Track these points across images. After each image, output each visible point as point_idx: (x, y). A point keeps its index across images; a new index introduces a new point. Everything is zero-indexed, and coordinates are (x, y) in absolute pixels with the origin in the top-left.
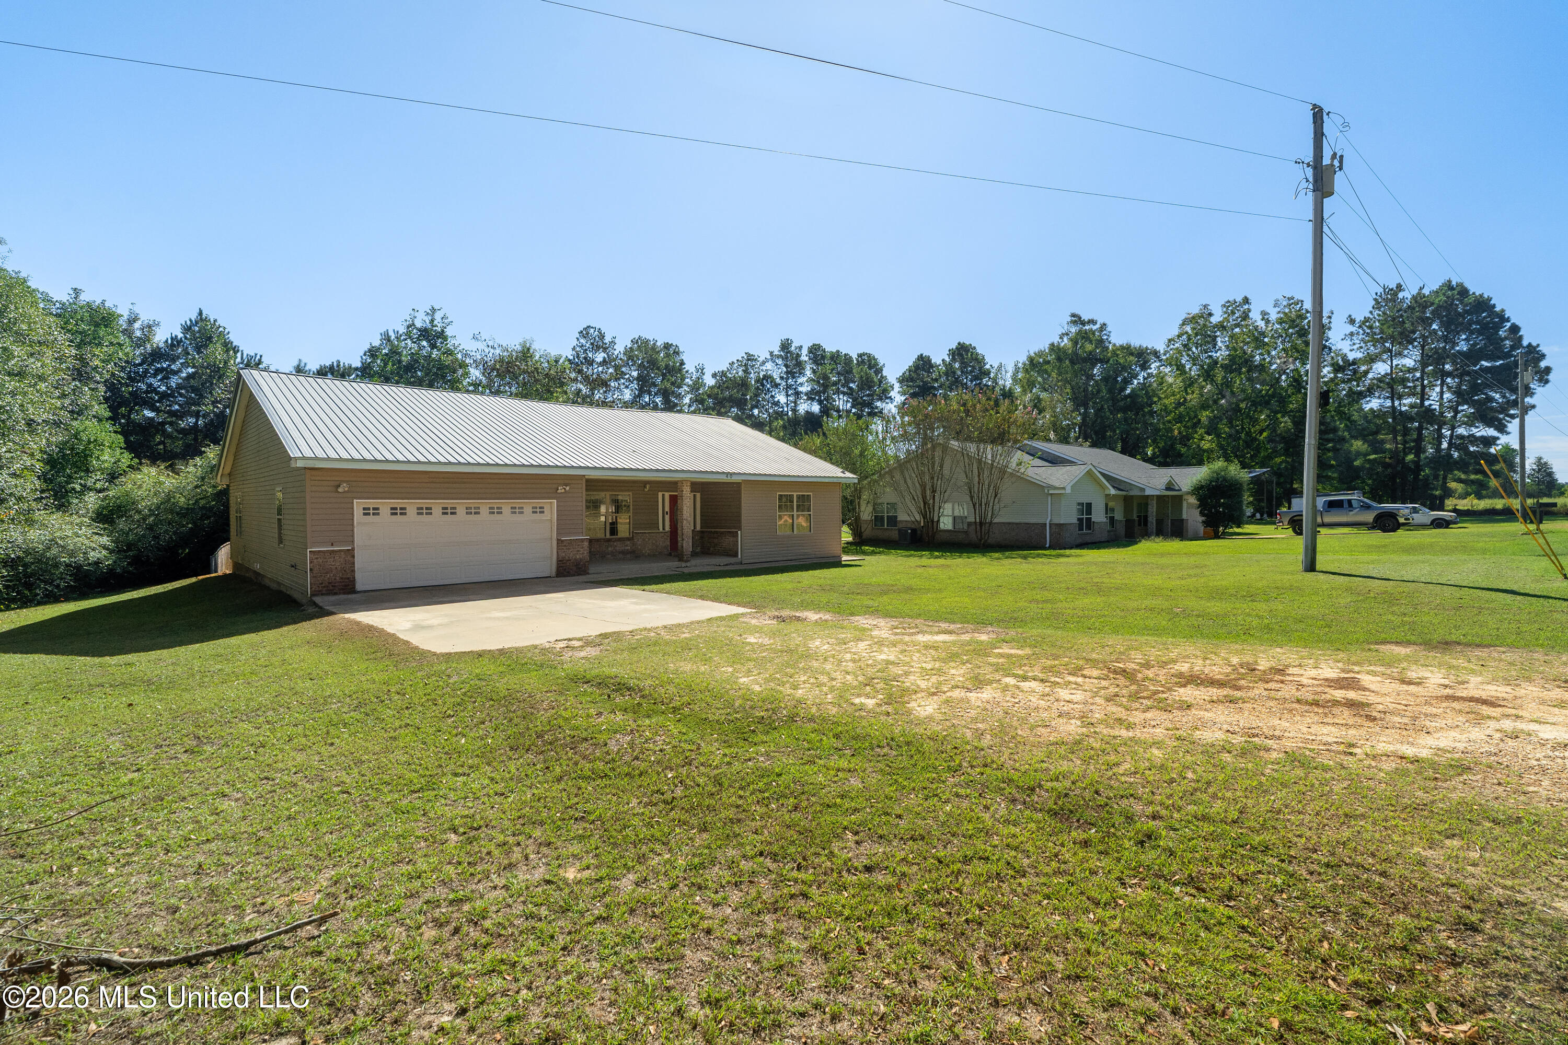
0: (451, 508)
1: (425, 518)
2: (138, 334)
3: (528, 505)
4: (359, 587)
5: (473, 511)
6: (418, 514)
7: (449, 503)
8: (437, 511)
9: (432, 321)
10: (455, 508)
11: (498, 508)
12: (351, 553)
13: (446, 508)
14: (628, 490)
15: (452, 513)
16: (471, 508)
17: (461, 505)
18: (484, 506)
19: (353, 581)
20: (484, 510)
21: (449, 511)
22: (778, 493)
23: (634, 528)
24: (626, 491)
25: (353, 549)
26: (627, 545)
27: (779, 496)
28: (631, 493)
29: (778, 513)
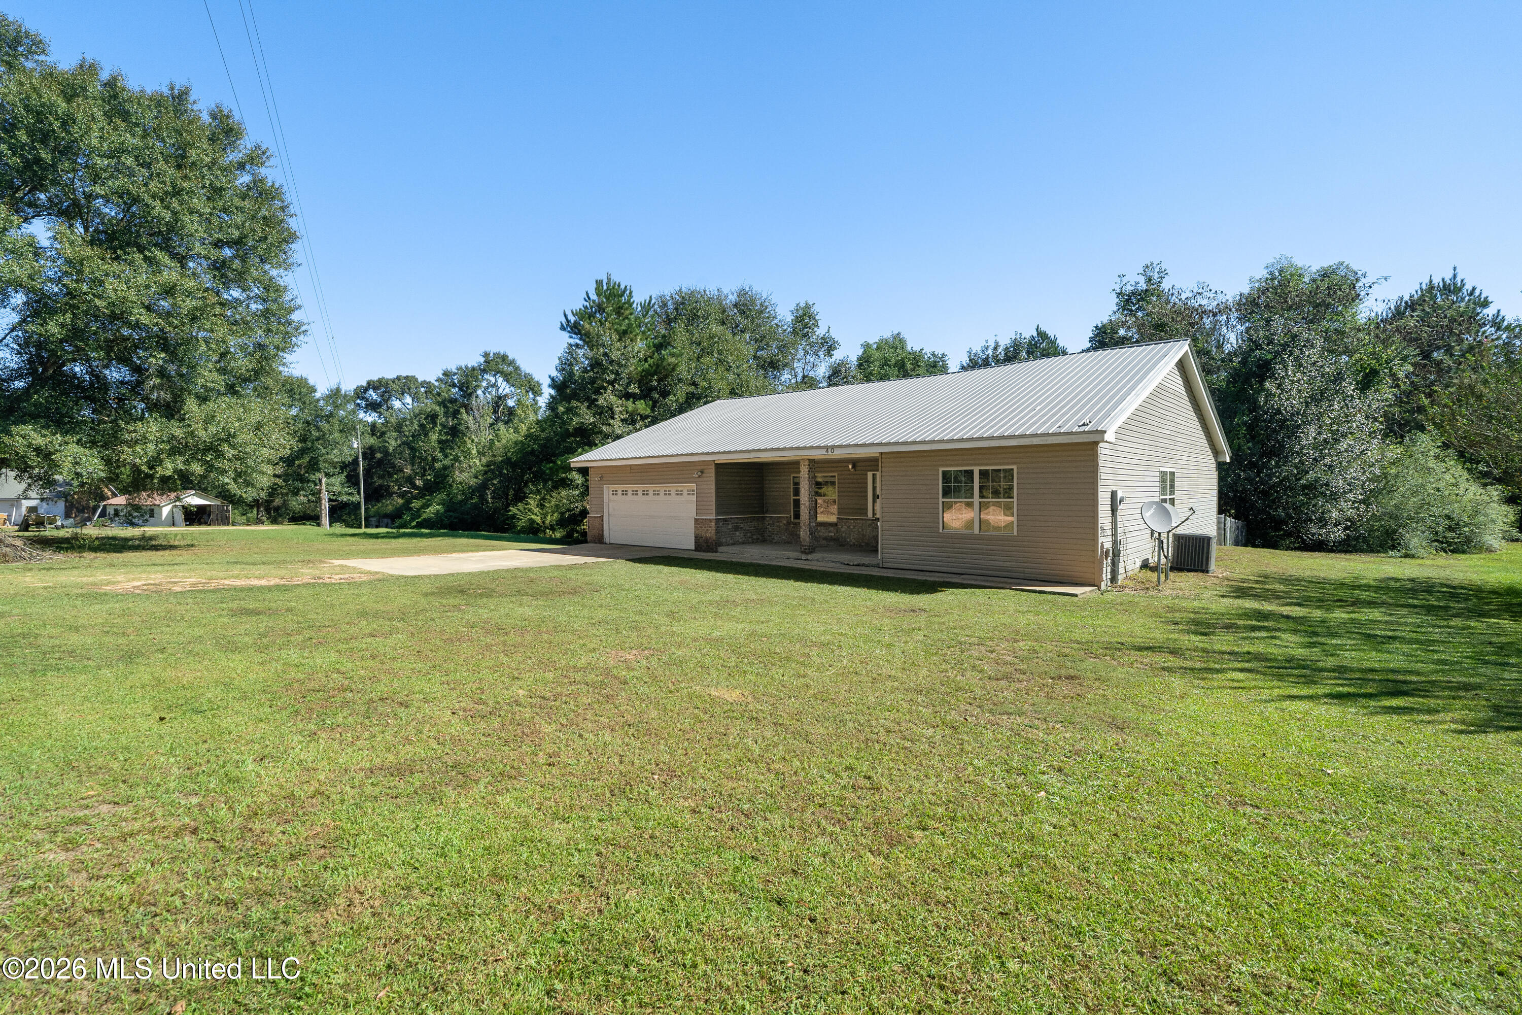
1: (635, 497)
3: (685, 488)
6: (632, 494)
10: (648, 491)
11: (669, 491)
12: (601, 518)
14: (834, 471)
16: (655, 491)
17: (651, 488)
19: (602, 536)
20: (662, 492)
22: (941, 469)
23: (839, 513)
24: (832, 471)
25: (602, 516)
26: (830, 532)
27: (944, 473)
28: (836, 474)
29: (941, 500)
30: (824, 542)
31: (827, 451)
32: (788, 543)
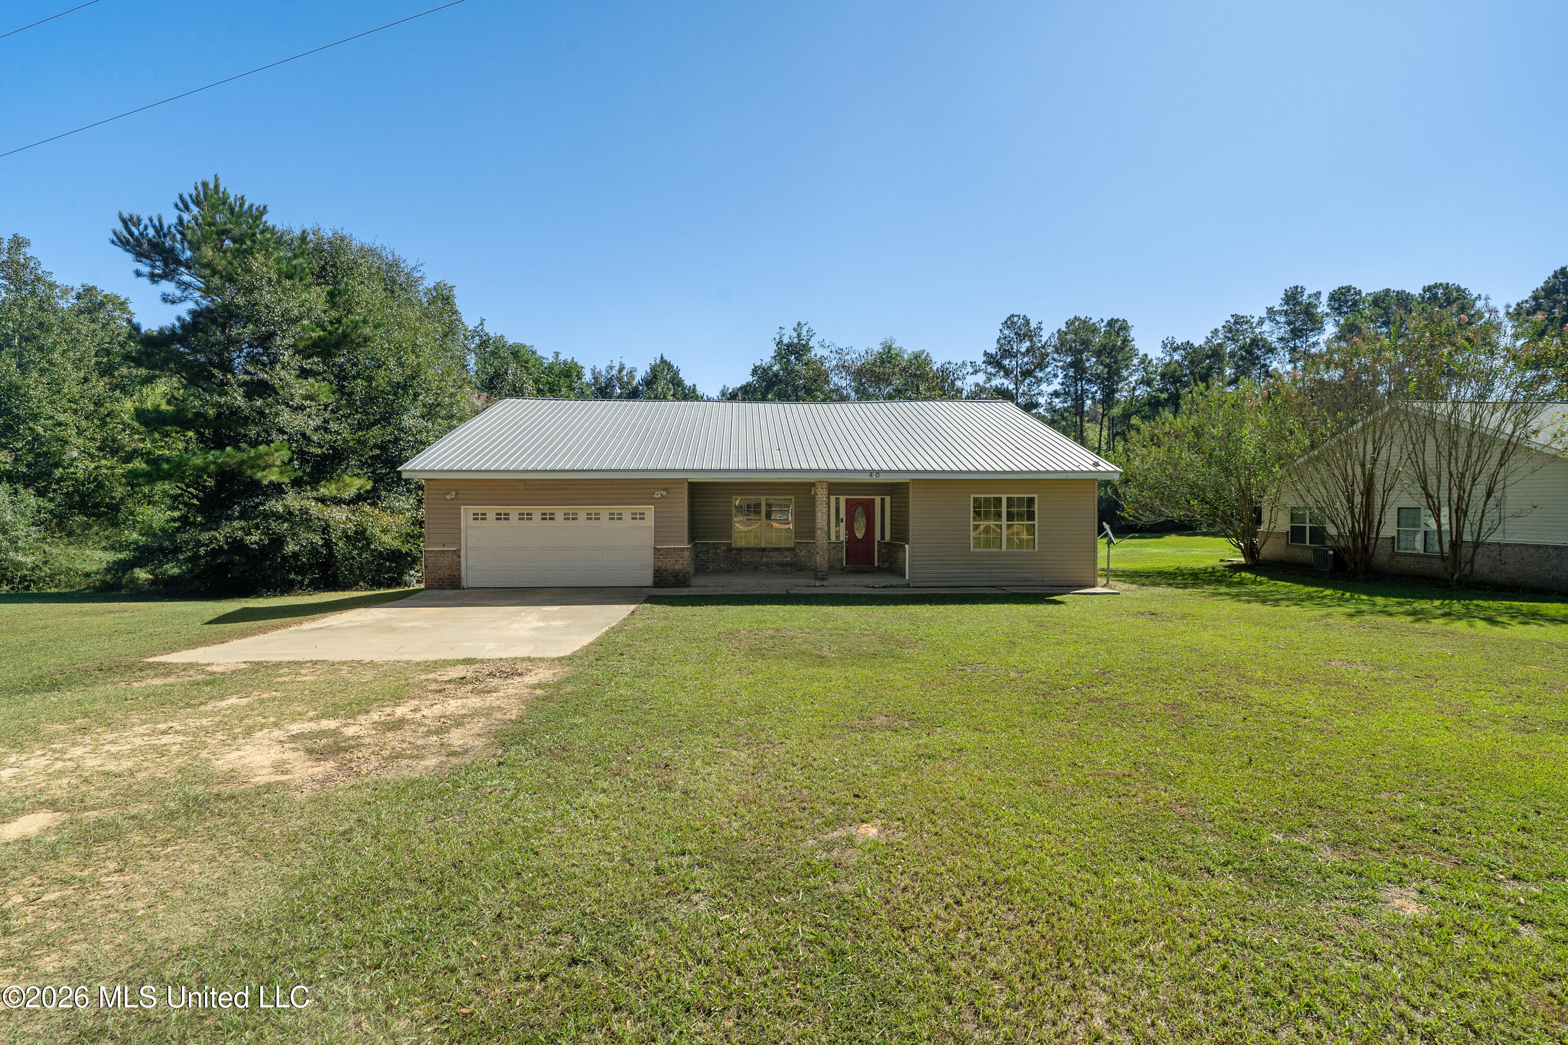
0: (550, 514)
1: (525, 523)
2: (625, 379)
3: (627, 511)
4: (464, 583)
5: (571, 517)
6: (520, 519)
7: (548, 509)
8: (537, 516)
9: (799, 335)
10: (553, 514)
11: (596, 514)
12: (457, 553)
13: (545, 514)
14: (791, 494)
15: (550, 519)
16: (569, 514)
17: (560, 511)
18: (582, 511)
19: (459, 578)
20: (582, 516)
21: (548, 517)
22: (972, 496)
23: (796, 537)
24: (787, 494)
25: (459, 550)
26: (786, 557)
27: (976, 500)
28: (793, 497)
29: (972, 523)
30: (778, 568)
31: (871, 475)
32: (730, 571)
